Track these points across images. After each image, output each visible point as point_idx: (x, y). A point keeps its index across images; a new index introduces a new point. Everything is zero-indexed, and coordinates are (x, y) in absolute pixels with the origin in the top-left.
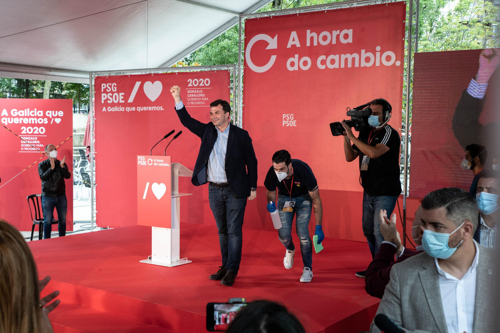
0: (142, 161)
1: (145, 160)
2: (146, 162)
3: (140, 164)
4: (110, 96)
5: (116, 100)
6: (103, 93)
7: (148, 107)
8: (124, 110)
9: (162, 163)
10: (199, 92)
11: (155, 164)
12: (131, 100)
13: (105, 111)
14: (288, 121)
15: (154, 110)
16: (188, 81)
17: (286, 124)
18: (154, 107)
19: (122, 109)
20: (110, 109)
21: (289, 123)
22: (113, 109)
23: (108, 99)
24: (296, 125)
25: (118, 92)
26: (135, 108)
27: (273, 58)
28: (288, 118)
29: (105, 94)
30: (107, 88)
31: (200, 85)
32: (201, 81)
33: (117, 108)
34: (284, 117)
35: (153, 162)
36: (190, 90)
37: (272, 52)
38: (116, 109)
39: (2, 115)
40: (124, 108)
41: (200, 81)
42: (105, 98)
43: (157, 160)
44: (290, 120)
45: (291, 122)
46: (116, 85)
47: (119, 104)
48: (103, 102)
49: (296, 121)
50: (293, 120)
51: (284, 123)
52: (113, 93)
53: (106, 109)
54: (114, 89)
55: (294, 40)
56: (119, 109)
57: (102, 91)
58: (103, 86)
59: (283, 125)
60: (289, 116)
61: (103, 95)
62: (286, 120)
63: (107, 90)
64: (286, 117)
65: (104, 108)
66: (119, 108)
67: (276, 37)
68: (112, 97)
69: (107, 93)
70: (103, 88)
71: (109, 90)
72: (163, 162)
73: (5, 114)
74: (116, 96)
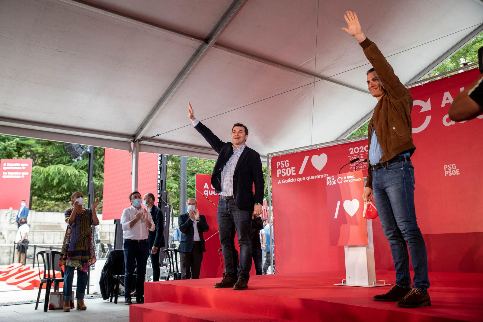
0: (332, 181)
1: (334, 180)
2: (335, 181)
3: (329, 184)
4: (284, 171)
5: (289, 173)
6: (278, 169)
7: (315, 176)
8: (295, 181)
9: (352, 178)
10: (360, 158)
11: (346, 181)
12: (301, 172)
13: (280, 183)
14: (451, 171)
15: (321, 177)
16: (350, 150)
17: (449, 174)
18: (321, 175)
19: (294, 180)
20: (284, 181)
21: (451, 172)
22: (286, 181)
23: (282, 173)
24: (459, 174)
25: (290, 167)
26: (305, 178)
27: (428, 119)
28: (450, 168)
29: (280, 170)
30: (281, 165)
31: (360, 152)
32: (362, 148)
33: (290, 179)
34: (445, 168)
35: (343, 180)
36: (351, 157)
37: (427, 113)
38: (289, 181)
39: (205, 188)
40: (295, 179)
41: (360, 148)
42: (280, 173)
43: (348, 177)
44: (452, 170)
45: (454, 172)
46: (288, 161)
47: (291, 177)
48: (278, 176)
49: (459, 170)
50: (455, 170)
51: (446, 173)
52: (285, 168)
53: (281, 182)
54: (287, 165)
55: (447, 99)
56: (292, 181)
57: (277, 168)
58: (278, 164)
59: (446, 176)
60: (451, 166)
61: (278, 171)
62: (448, 170)
63: (281, 166)
64: (448, 168)
65: (279, 181)
66: (291, 179)
67: (429, 100)
68: (285, 171)
69: (281, 169)
70: (278, 165)
71: (283, 166)
72: (354, 177)
73: (206, 187)
74: (288, 170)
